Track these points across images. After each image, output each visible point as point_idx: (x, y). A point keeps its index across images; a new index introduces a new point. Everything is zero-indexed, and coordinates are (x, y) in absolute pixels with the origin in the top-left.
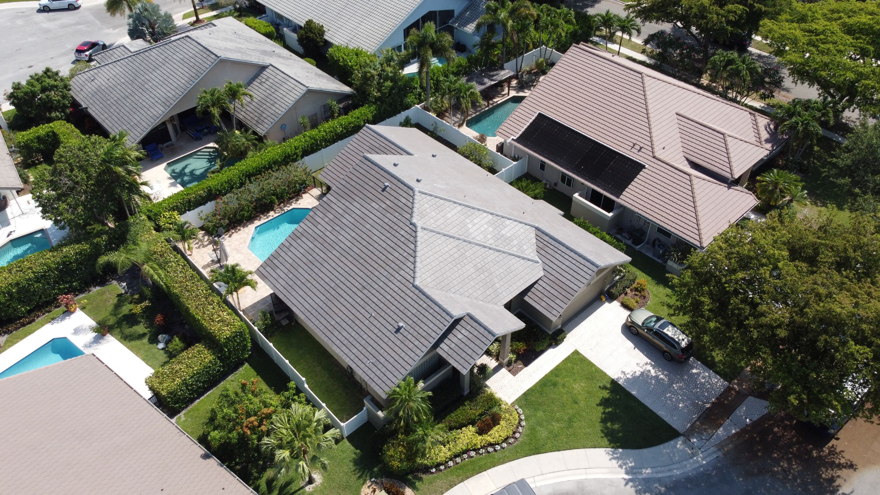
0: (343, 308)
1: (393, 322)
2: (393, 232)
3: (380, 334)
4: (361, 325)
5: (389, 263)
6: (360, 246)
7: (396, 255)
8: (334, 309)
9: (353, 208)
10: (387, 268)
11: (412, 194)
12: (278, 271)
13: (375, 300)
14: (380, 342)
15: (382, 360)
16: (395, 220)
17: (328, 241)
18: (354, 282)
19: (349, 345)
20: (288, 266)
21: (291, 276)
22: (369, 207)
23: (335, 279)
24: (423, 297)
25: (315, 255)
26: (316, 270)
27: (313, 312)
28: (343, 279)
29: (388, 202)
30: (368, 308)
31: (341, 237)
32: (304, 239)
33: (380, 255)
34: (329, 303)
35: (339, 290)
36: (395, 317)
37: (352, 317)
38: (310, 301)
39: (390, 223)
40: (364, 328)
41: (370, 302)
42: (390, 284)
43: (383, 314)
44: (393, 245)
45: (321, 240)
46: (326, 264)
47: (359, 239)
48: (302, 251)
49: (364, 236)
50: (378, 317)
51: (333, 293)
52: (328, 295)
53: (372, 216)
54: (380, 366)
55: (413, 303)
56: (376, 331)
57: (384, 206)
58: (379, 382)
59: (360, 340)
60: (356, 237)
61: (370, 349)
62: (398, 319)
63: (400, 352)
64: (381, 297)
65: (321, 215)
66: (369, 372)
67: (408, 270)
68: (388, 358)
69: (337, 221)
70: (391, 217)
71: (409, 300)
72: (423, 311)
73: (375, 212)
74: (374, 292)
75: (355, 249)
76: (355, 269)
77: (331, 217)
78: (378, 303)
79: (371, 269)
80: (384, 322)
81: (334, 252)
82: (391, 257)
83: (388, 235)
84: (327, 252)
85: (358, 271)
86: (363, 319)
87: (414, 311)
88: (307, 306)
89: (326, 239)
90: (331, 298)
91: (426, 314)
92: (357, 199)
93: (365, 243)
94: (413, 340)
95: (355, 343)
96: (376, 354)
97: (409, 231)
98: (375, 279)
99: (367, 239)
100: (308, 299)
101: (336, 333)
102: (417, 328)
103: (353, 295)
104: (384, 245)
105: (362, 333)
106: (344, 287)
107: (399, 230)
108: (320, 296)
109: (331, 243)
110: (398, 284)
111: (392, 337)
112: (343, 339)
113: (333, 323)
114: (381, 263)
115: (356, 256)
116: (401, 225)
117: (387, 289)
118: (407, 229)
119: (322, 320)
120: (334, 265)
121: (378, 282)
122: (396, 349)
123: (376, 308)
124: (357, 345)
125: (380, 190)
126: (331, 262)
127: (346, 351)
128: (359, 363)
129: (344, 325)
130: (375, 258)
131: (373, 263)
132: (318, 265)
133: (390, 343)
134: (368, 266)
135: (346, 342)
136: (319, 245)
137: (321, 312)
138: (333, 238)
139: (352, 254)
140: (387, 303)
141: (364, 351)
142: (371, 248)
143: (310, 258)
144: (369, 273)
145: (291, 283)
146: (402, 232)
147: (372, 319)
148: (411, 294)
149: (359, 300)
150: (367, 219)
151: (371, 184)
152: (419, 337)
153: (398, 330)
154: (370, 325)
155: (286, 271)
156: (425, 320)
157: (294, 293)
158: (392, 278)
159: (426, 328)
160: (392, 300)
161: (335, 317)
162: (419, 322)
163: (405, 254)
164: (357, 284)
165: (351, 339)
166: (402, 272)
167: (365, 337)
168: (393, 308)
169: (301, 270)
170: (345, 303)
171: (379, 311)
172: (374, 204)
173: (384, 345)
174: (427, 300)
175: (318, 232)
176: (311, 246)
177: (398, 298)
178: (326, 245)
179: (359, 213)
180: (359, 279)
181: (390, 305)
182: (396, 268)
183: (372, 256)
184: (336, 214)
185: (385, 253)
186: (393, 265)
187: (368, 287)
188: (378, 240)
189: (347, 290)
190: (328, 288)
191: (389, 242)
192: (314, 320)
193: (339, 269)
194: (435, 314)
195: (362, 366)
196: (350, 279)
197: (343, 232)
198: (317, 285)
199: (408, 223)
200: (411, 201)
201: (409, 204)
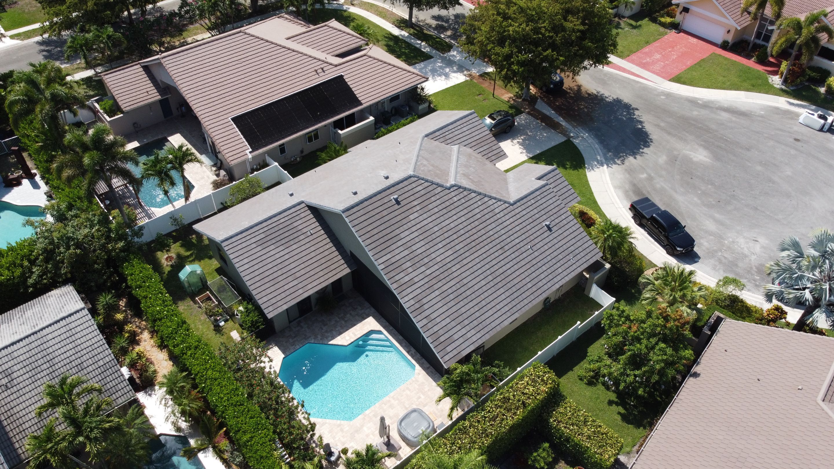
0: (517, 273)
1: (541, 231)
2: (452, 207)
3: (550, 245)
4: (538, 259)
5: (484, 219)
6: (457, 242)
7: (477, 211)
8: (516, 281)
9: (408, 238)
10: (488, 222)
11: (416, 179)
12: (456, 337)
13: (517, 241)
14: (557, 246)
15: (572, 248)
16: (438, 202)
17: (438, 273)
18: (493, 256)
19: (554, 274)
20: (453, 324)
21: (466, 322)
22: (413, 223)
23: (485, 274)
24: (525, 200)
25: (450, 291)
26: (468, 293)
27: (514, 303)
28: (487, 266)
29: (415, 203)
30: (523, 249)
31: (439, 259)
32: (425, 301)
33: (473, 225)
34: (509, 285)
35: (497, 273)
36: (537, 228)
37: (528, 266)
38: (502, 305)
39: (440, 207)
40: (541, 257)
41: (518, 246)
42: (505, 224)
43: (532, 238)
44: (466, 211)
45: (434, 281)
46: (465, 281)
47: (448, 241)
48: (440, 304)
49: (446, 235)
50: (533, 243)
51: (499, 279)
52: (500, 285)
53: (425, 222)
54: (577, 251)
55: (528, 210)
56: (546, 247)
57: (418, 208)
58: (590, 255)
59: (551, 263)
60: (444, 243)
61: (560, 257)
62: (540, 226)
63: (568, 232)
64: (516, 235)
65: (402, 275)
66: (581, 262)
67: (496, 205)
68: (571, 243)
69: (417, 259)
70: (435, 204)
71: (524, 212)
72: (537, 204)
73: (421, 218)
74: (509, 240)
75: (457, 248)
76: (480, 252)
77: (409, 264)
78: (520, 239)
79: (484, 237)
80: (540, 239)
81: (454, 269)
82: (479, 216)
83: (454, 212)
84: (451, 277)
85: (483, 250)
86: (533, 256)
87: (536, 211)
88: (506, 308)
89: (434, 275)
90: (504, 282)
91: (540, 202)
92: (398, 232)
93: (455, 236)
94: (560, 219)
95: (553, 269)
96: (567, 252)
97: (456, 192)
98: (496, 236)
99: (450, 233)
100: (498, 307)
101: (540, 284)
102: (551, 213)
103: (506, 260)
104: (463, 219)
105: (545, 260)
106: (496, 267)
107: (451, 201)
108: (499, 293)
109: (441, 270)
110: (507, 217)
111: (555, 235)
112: (547, 279)
113: (530, 285)
114: (481, 226)
115: (466, 248)
116: (446, 198)
117: (510, 227)
118: (453, 194)
119: (524, 296)
120: (468, 273)
121: (500, 234)
122: (565, 234)
123: (525, 242)
124: (556, 267)
125: (396, 207)
126: (464, 275)
127: (559, 278)
128: (571, 269)
129: (534, 275)
130: (474, 231)
131: (479, 234)
132: (463, 289)
133: (559, 238)
134: (481, 239)
135: (550, 277)
136: (440, 284)
137: (516, 295)
138: (436, 267)
139: (462, 251)
140: (522, 231)
141: (562, 262)
142: (462, 232)
143: (452, 297)
144: (489, 240)
145: (475, 323)
146: (455, 199)
147: (535, 248)
148: (520, 209)
149: (513, 256)
150: (427, 228)
151: (385, 213)
152: (559, 214)
153: (549, 228)
154: (540, 252)
155: (459, 327)
156: (545, 205)
157: (488, 321)
158: (500, 221)
159: (552, 206)
160: (521, 226)
161: (524, 282)
162: (546, 210)
163: (479, 203)
164: (497, 254)
165: (549, 271)
166: (497, 211)
167: (549, 258)
168: (529, 227)
169: (463, 310)
170: (513, 270)
171: (528, 240)
172: (412, 217)
173: (560, 244)
174: (529, 198)
175: (422, 282)
176: (437, 293)
177: (520, 221)
178: (442, 276)
179: (416, 234)
180: (492, 251)
181: (525, 230)
182: (491, 214)
183: (471, 233)
184: (408, 258)
185: (472, 220)
186: (487, 217)
187: (502, 244)
188: (456, 223)
189: (500, 265)
190: (492, 284)
191: (462, 213)
192: (522, 304)
193: (475, 268)
194: (542, 196)
195: (574, 267)
196: (489, 259)
197: (433, 256)
198: (486, 294)
199: (447, 191)
200: (423, 182)
201: (427, 184)
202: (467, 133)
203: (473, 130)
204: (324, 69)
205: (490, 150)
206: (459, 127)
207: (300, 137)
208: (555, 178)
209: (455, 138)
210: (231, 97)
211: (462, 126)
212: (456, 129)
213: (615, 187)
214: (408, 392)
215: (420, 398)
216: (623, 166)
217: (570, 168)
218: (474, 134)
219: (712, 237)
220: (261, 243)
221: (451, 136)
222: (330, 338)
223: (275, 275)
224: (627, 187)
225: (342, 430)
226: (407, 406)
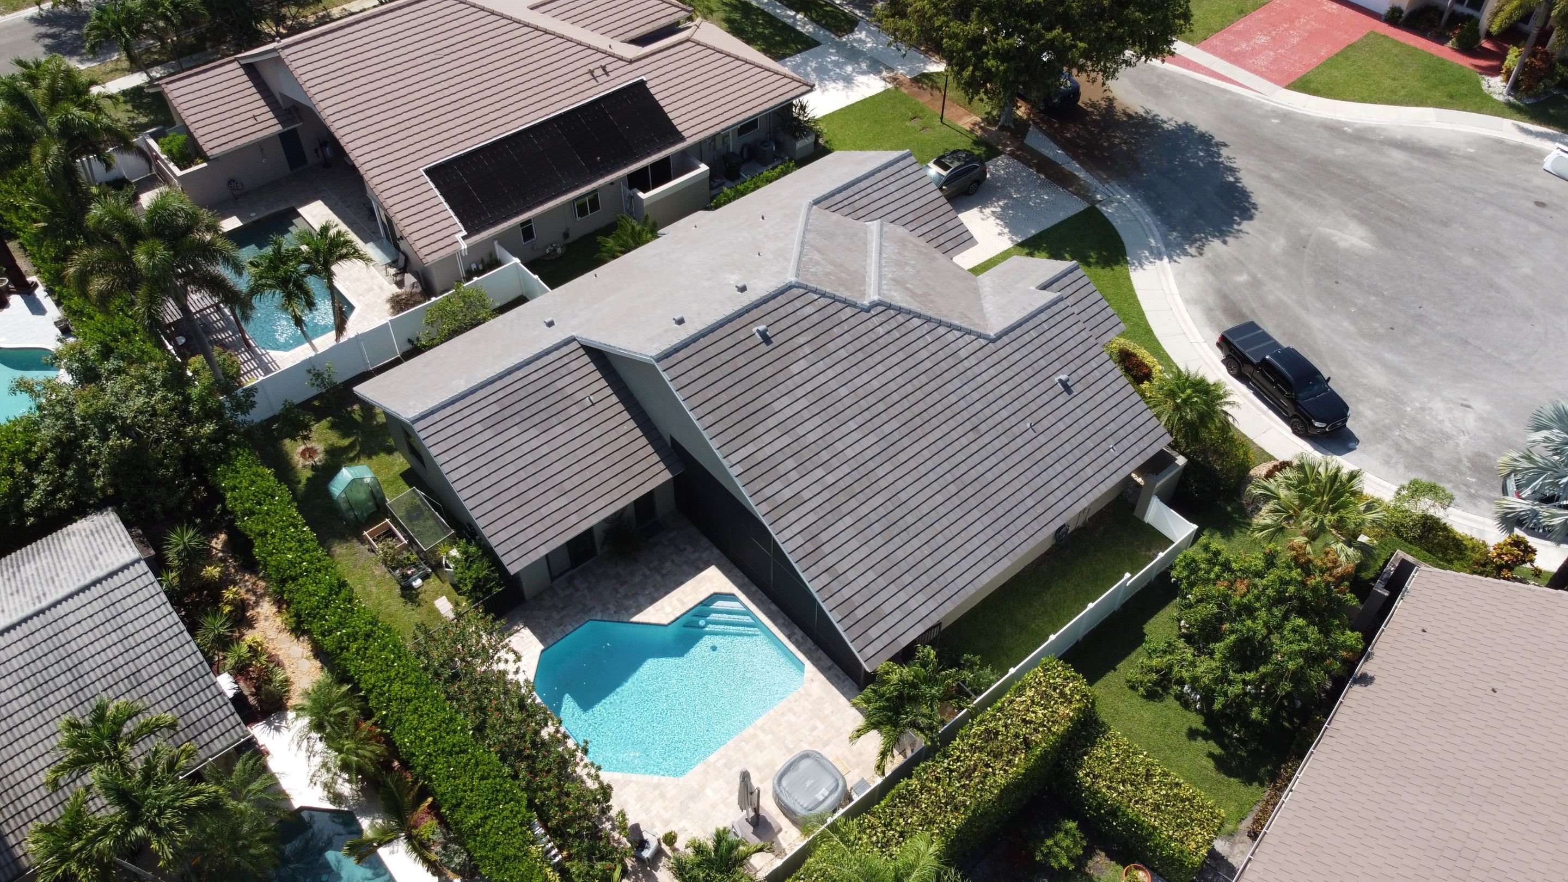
0: (1006, 478)
1: (1051, 393)
2: (875, 347)
3: (1068, 421)
4: (1045, 450)
5: (937, 370)
6: (885, 417)
7: (924, 354)
8: (1003, 494)
9: (789, 412)
10: (947, 377)
11: (802, 291)
12: (887, 608)
13: (1004, 413)
14: (1083, 423)
15: (1112, 427)
16: (847, 337)
17: (848, 480)
18: (957, 446)
19: (1077, 480)
20: (881, 582)
21: (907, 578)
22: (798, 380)
23: (942, 482)
24: (1018, 332)
25: (873, 517)
26: (910, 519)
27: (1000, 539)
28: (946, 466)
29: (801, 339)
30: (1016, 431)
31: (850, 453)
32: (824, 537)
33: (917, 383)
34: (990, 503)
35: (967, 479)
36: (1043, 387)
37: (1027, 464)
38: (976, 542)
39: (851, 348)
40: (1052, 446)
41: (1007, 424)
42: (980, 380)
43: (1033, 407)
44: (901, 355)
45: (842, 497)
46: (903, 496)
47: (867, 415)
48: (854, 544)
49: (864, 404)
50: (1036, 417)
51: (970, 491)
52: (973, 502)
53: (822, 379)
54: (1122, 433)
55: (1024, 351)
56: (1061, 426)
57: (807, 349)
58: (1147, 441)
59: (1071, 458)
60: (860, 420)
61: (1089, 444)
62: (1047, 384)
63: (1103, 395)
64: (1001, 403)
65: (777, 486)
66: (1129, 454)
67: (961, 343)
68: (1111, 416)
69: (806, 454)
70: (840, 342)
71: (1017, 356)
72: (1043, 339)
73: (813, 371)
74: (987, 412)
75: (887, 429)
76: (931, 438)
77: (791, 464)
78: (1011, 409)
79: (939, 407)
80: (1048, 409)
81: (881, 472)
82: (927, 364)
83: (877, 357)
84: (875, 488)
85: (938, 433)
86: (1036, 443)
87: (1039, 353)
88: (986, 550)
89: (842, 484)
90: (980, 498)
91: (1048, 335)
92: (767, 398)
93: (881, 406)
94: (1088, 368)
95: (1075, 469)
96: (1101, 435)
97: (882, 318)
98: (963, 404)
99: (871, 400)
100: (969, 547)
101: (1051, 500)
102: (1069, 357)
103: (984, 453)
104: (897, 371)
105: (1061, 452)
106: (963, 469)
107: (873, 336)
108: (969, 518)
109: (856, 475)
110: (983, 366)
111: (1078, 401)
112: (1065, 489)
113: (1030, 502)
114: (933, 385)
115: (904, 430)
116: (862, 329)
117: (989, 387)
118: (876, 321)
119: (1020, 523)
120: (909, 479)
121: (969, 400)
122: (1098, 399)
123: (1020, 415)
124: (1080, 464)
125: (764, 348)
126: (901, 484)
127: (1087, 487)
128: (1112, 467)
129: (1039, 482)
130: (919, 395)
131: (929, 401)
132: (899, 513)
133: (1087, 407)
134: (932, 412)
135: (1071, 485)
136: (853, 503)
137: (1003, 522)
138: (846, 469)
139: (896, 436)
140: (1014, 394)
141: (1093, 455)
142: (896, 397)
143: (877, 528)
144: (949, 413)
145: (925, 580)
146: (881, 331)
147: (1039, 428)
148: (1008, 350)
149: (997, 444)
150: (825, 390)
151: (741, 361)
152: (1085, 358)
153: (1067, 388)
154: (1049, 434)
155: (893, 589)
156: (1057, 341)
157: (950, 576)
158: (970, 374)
159: (1072, 343)
160: (1011, 384)
161: (1019, 496)
162: (1060, 351)
163: (929, 338)
164: (964, 441)
165: (1068, 473)
166: (963, 354)
167: (1067, 447)
168: (1026, 386)
169: (901, 554)
170: (997, 471)
171: (1026, 411)
172: (795, 369)
173: (1088, 419)
174: (1025, 327)
175: (818, 500)
176: (848, 520)
177: (1010, 373)
178: (857, 488)
179: (804, 403)
180: (954, 435)
181: (1019, 391)
182: (951, 361)
183: (912, 399)
184: (789, 452)
185: (914, 372)
186: (944, 366)
187: (975, 421)
188: (883, 379)
189: (971, 462)
190: (955, 500)
191: (895, 359)
192: (1016, 541)
193: (923, 470)
194: (1052, 322)
195: (1117, 463)
196: (950, 451)
197: (839, 446)
198: (945, 522)
199: (865, 316)
200: (816, 297)
201: (824, 302)
202: (897, 195)
203: (908, 189)
204: (608, 68)
205: (943, 229)
206: (880, 185)
207: (563, 205)
208: (1075, 287)
209: (873, 207)
210: (423, 127)
211: (886, 182)
212: (875, 187)
213: (1187, 301)
214: (792, 718)
215: (814, 728)
216: (1202, 259)
217: (1097, 263)
218: (910, 198)
219: (1380, 400)
220: (491, 422)
221: (864, 202)
222: (633, 610)
223: (523, 487)
224: (1211, 300)
225: (663, 796)
226: (792, 746)
